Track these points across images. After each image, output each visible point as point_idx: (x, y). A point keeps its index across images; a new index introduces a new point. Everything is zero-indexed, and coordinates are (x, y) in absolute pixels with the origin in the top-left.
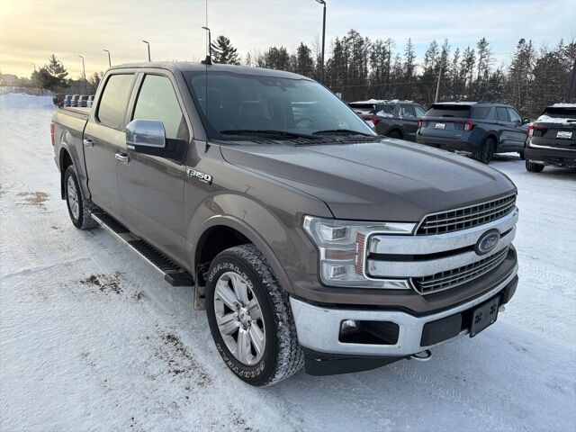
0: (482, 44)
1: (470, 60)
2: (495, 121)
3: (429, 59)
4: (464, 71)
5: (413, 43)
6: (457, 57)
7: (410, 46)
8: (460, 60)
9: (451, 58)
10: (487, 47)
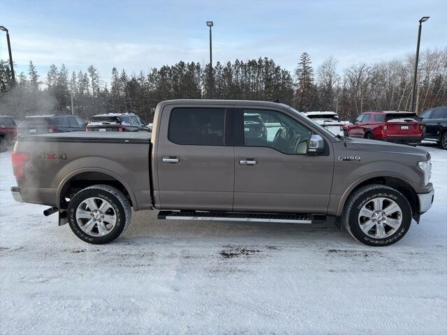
0: (92, 70)
1: (85, 81)
2: (68, 126)
3: (52, 78)
4: (82, 89)
5: (34, 64)
6: (74, 78)
7: (32, 66)
8: (77, 80)
9: (69, 78)
10: (95, 72)
